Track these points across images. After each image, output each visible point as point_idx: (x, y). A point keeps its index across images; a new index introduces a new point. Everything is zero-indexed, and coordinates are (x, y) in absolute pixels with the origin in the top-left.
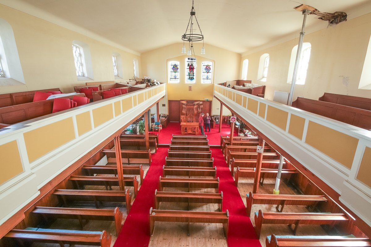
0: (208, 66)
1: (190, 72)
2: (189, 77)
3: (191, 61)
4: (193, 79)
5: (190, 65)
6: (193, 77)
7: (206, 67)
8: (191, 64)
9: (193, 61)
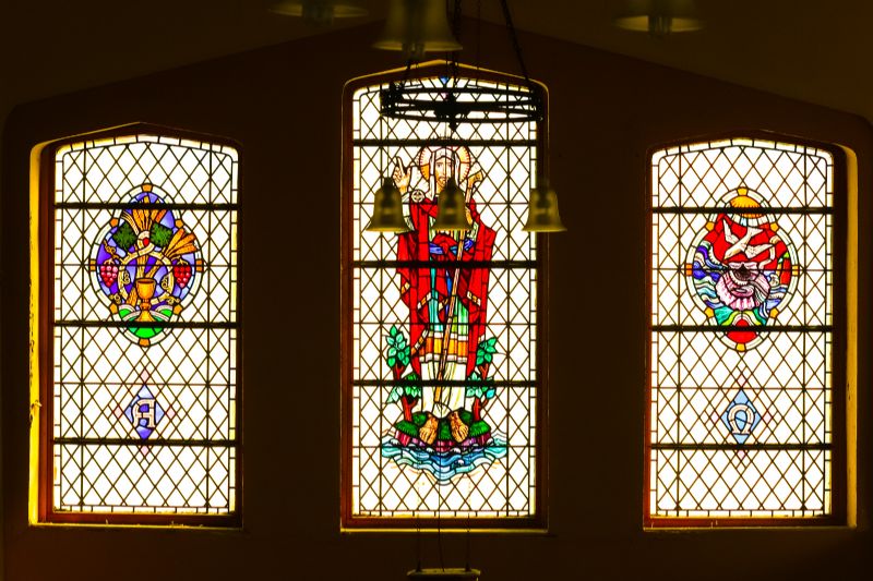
0: (753, 224)
1: (419, 321)
2: (394, 413)
3: (443, 129)
4: (482, 441)
5: (422, 208)
6: (473, 418)
7: (716, 238)
8: (429, 190)
9: (464, 131)
